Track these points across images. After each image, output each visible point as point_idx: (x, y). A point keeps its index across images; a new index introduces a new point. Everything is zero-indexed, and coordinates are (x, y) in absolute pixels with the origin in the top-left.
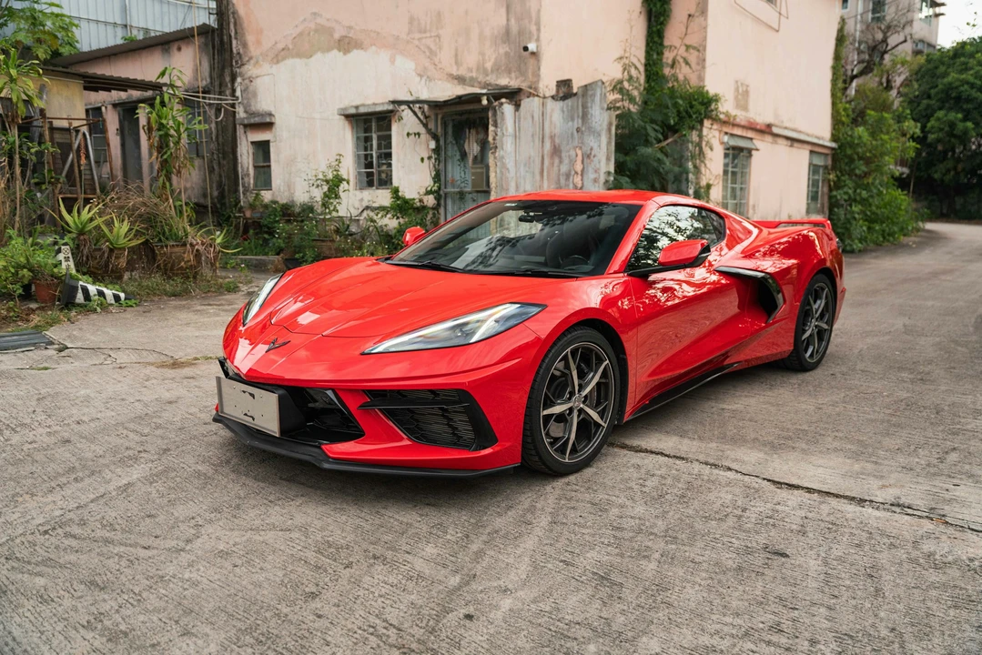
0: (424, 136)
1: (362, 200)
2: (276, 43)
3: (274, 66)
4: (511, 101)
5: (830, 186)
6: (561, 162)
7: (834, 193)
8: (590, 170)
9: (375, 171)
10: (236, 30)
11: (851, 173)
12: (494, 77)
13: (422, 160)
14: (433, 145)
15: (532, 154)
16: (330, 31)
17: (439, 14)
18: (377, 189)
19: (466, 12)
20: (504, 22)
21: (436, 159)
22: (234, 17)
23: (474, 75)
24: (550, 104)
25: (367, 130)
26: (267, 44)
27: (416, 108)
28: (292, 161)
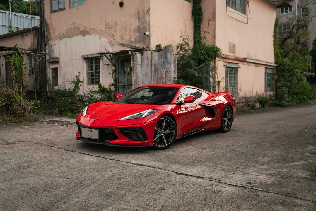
0: (111, 65)
1: (89, 89)
2: (60, 33)
3: (59, 41)
4: (140, 52)
5: (275, 80)
6: (158, 74)
7: (277, 84)
8: (168, 77)
9: (94, 78)
10: (46, 28)
11: (283, 76)
12: (135, 44)
13: (110, 74)
14: (114, 68)
15: (148, 71)
16: (79, 28)
17: (116, 23)
18: (95, 84)
19: (125, 21)
20: (138, 25)
21: (115, 73)
22: (46, 24)
23: (128, 43)
24: (154, 53)
25: (92, 63)
26: (57, 33)
27: (108, 56)
28: (65, 75)
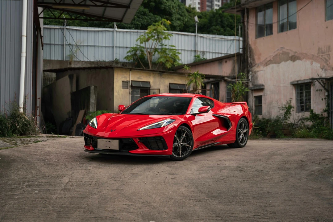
0: (323, 91)
1: (299, 116)
2: (266, 58)
3: (265, 67)
9: (304, 105)
10: (250, 54)
13: (322, 99)
14: (326, 94)
16: (288, 54)
17: (329, 47)
18: (305, 112)
21: (328, 99)
22: (250, 49)
25: (301, 89)
26: (262, 59)
27: (320, 81)
28: (271, 103)
